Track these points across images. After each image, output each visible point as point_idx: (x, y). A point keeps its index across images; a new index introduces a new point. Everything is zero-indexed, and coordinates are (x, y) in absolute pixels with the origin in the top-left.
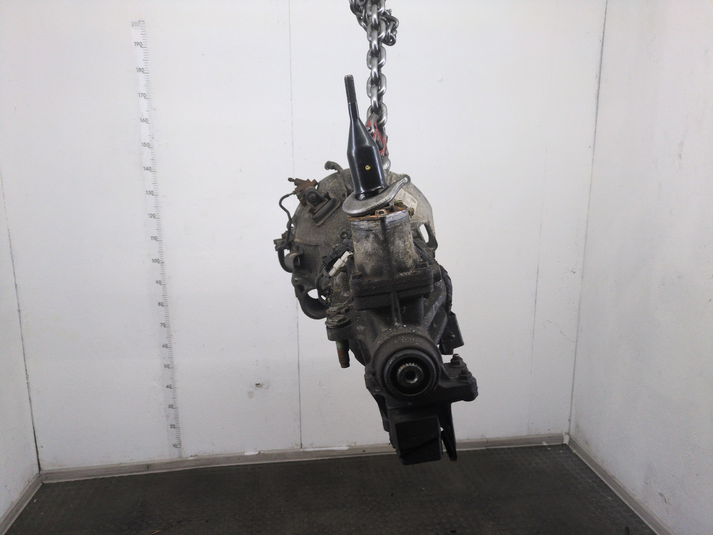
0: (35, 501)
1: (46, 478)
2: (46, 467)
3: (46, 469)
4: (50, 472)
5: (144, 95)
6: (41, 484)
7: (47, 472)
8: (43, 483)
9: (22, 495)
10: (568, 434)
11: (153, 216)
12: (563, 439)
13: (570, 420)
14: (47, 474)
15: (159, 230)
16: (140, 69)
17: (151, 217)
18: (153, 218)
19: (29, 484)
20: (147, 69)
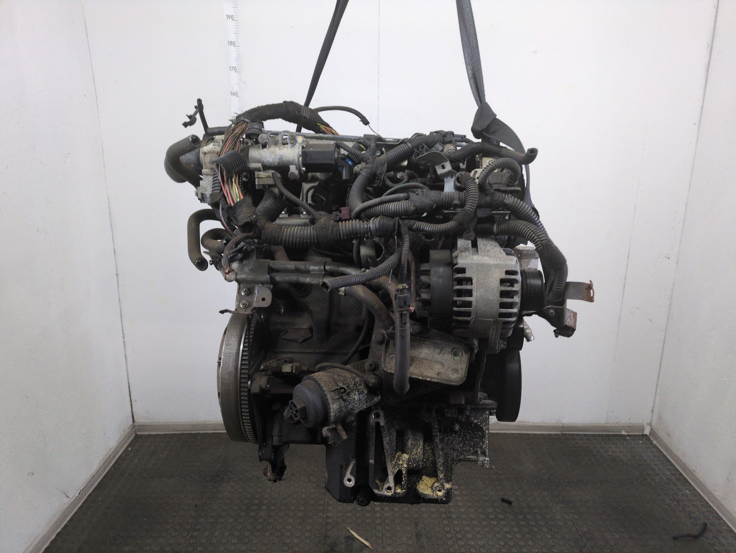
0: (130, 449)
2: (140, 420)
3: (139, 421)
4: (142, 424)
5: (235, 69)
6: (134, 435)
7: (140, 424)
8: (136, 434)
9: (118, 443)
10: (650, 424)
14: (141, 426)
16: (231, 42)
19: (125, 433)
20: (238, 43)
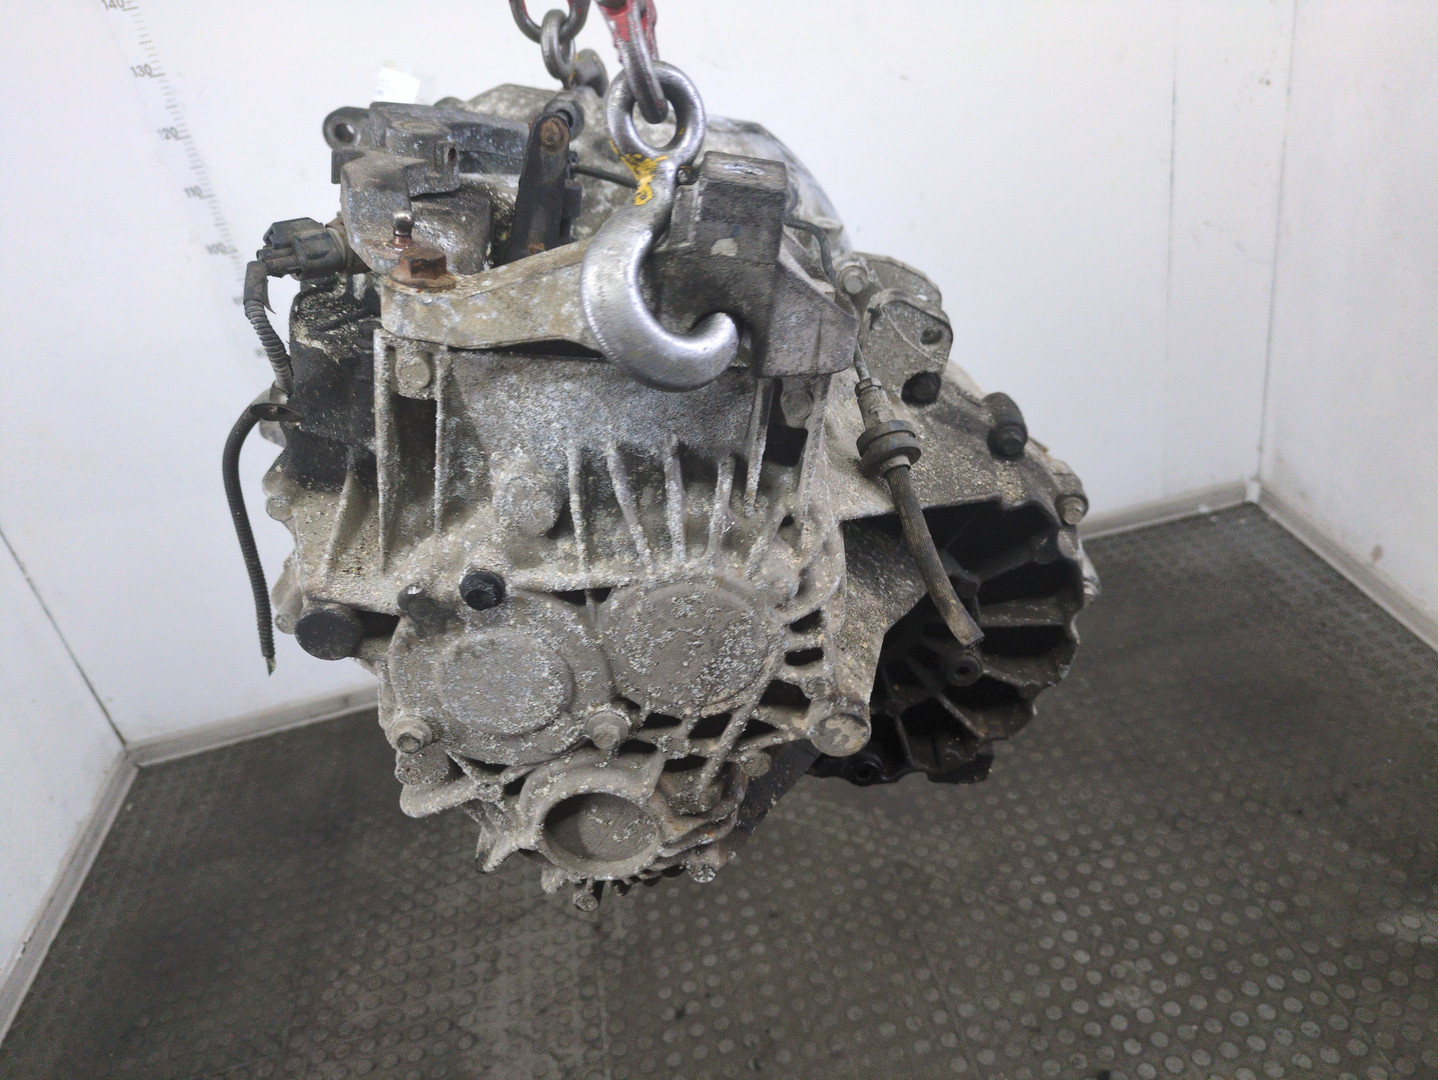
1: (143, 757)
11: (170, 133)
12: (1245, 492)
13: (1260, 449)
15: (198, 166)
17: (167, 138)
18: (172, 141)
